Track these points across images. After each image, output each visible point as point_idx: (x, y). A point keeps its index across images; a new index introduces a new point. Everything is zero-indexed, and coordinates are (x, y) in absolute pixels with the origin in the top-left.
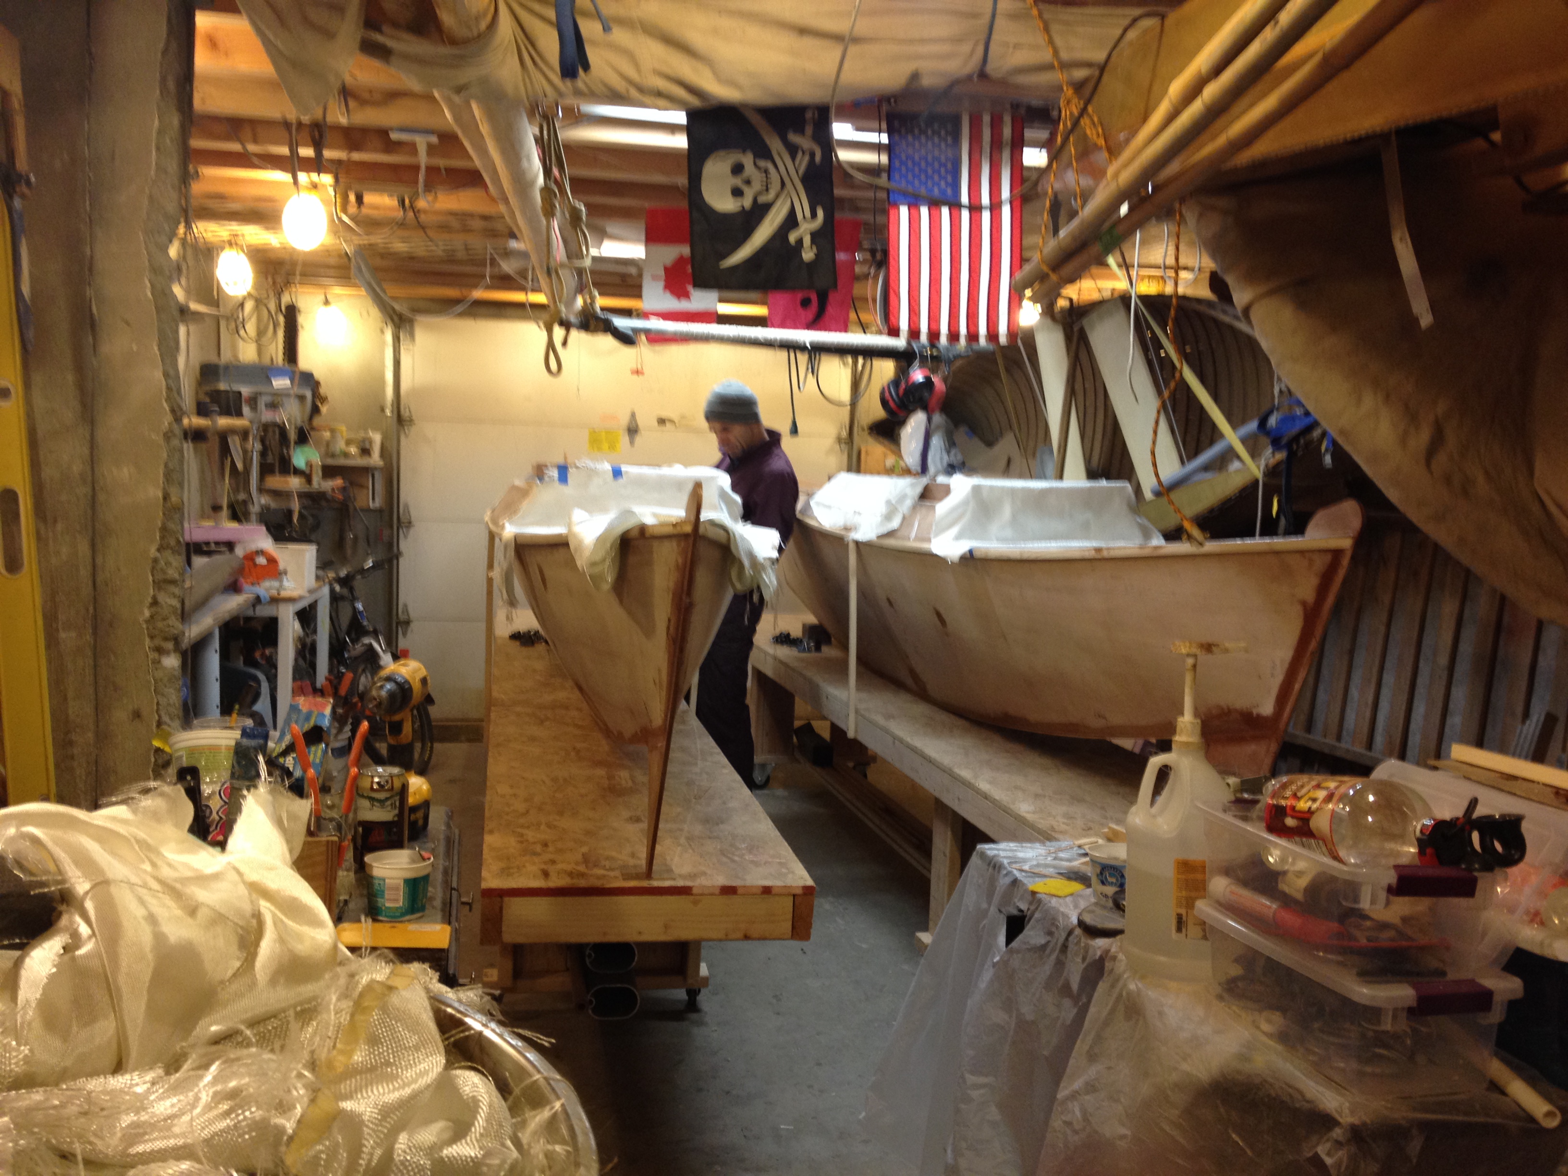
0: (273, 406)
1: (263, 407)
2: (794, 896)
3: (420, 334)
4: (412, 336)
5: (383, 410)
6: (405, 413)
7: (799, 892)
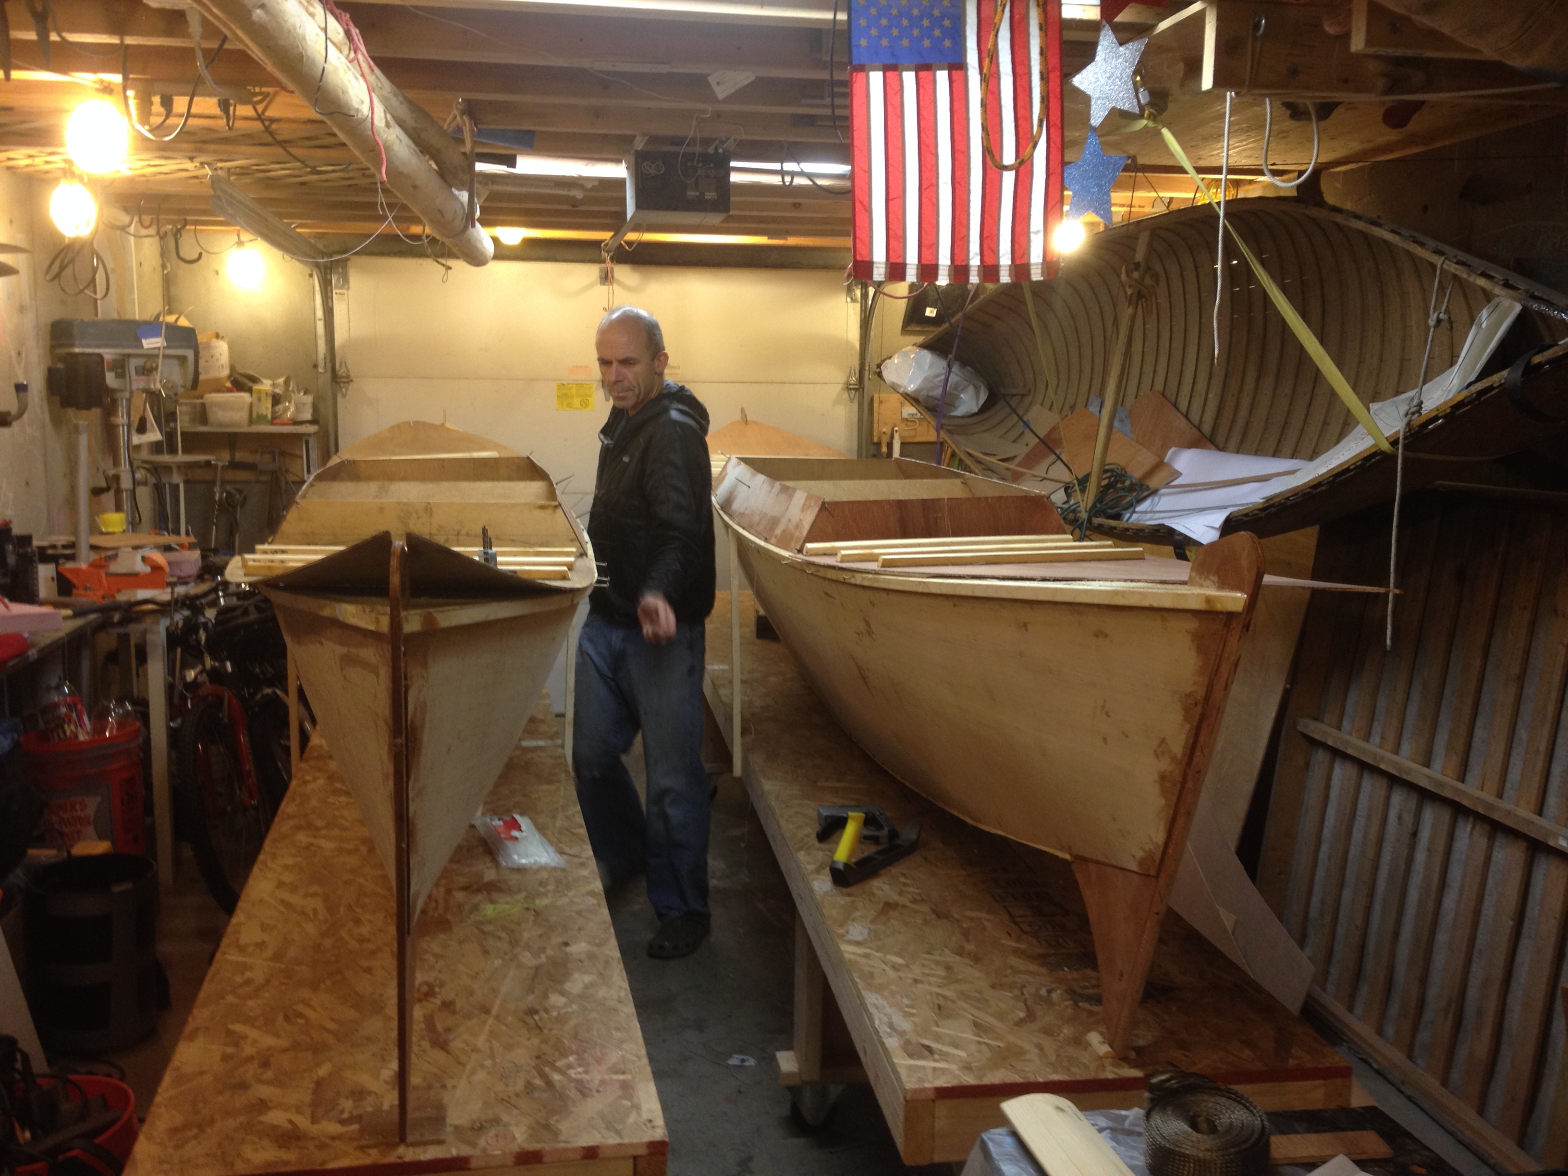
0: (146, 371)
1: (133, 372)
2: (635, 1158)
3: (356, 280)
4: (346, 281)
5: (316, 366)
6: (341, 372)
7: (643, 1151)
